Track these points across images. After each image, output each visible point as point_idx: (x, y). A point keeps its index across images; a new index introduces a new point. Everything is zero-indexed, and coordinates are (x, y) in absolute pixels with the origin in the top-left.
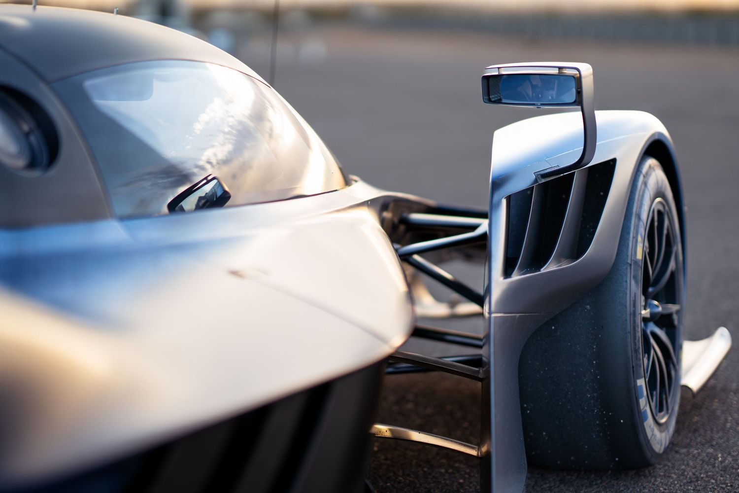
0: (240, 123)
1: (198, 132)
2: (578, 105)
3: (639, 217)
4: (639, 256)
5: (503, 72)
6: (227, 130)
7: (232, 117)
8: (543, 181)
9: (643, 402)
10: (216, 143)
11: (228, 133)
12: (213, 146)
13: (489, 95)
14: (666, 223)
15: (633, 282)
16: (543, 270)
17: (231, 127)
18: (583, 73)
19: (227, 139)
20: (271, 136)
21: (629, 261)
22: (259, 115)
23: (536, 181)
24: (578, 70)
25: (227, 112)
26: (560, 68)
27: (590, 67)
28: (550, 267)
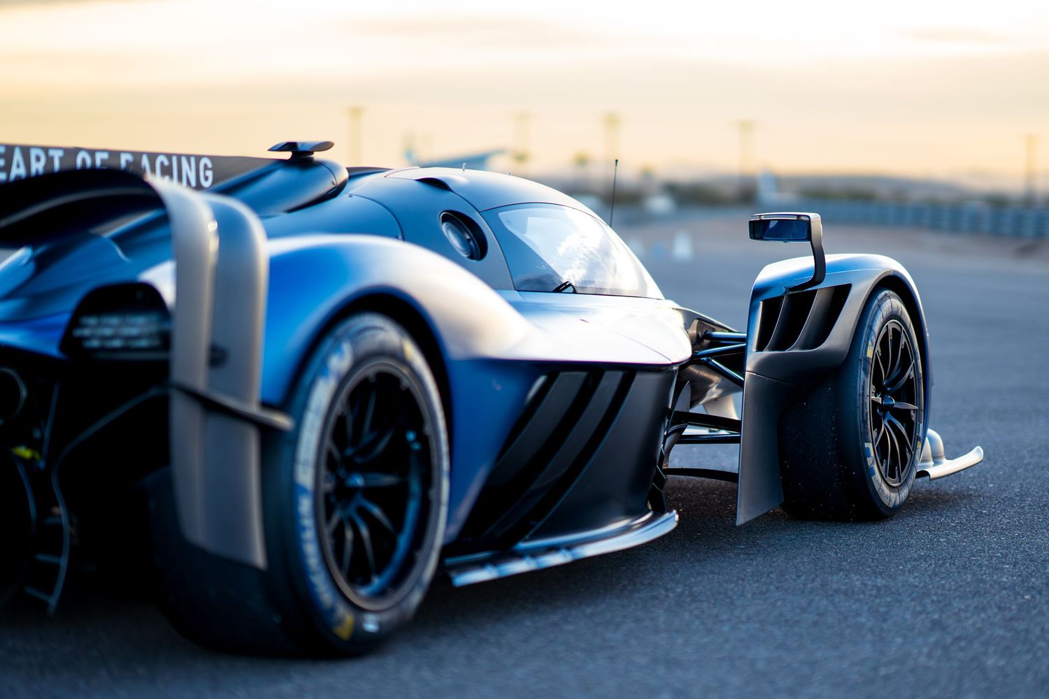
0: (591, 253)
1: (561, 255)
2: (809, 241)
3: (871, 328)
4: (870, 354)
5: (763, 218)
6: (582, 256)
7: (585, 247)
8: (791, 293)
9: (870, 460)
10: (574, 266)
11: (583, 259)
12: (572, 268)
13: (754, 234)
14: (903, 340)
15: (862, 372)
16: (787, 351)
17: (584, 254)
18: (812, 220)
19: (582, 264)
20: (615, 270)
21: (860, 358)
22: (605, 252)
23: (785, 293)
24: (808, 217)
25: (582, 244)
26: (798, 216)
27: (819, 215)
28: (794, 350)
